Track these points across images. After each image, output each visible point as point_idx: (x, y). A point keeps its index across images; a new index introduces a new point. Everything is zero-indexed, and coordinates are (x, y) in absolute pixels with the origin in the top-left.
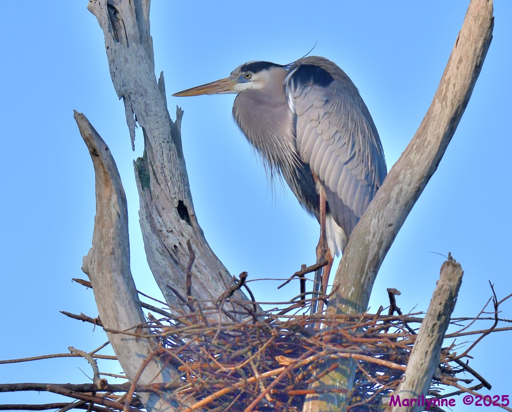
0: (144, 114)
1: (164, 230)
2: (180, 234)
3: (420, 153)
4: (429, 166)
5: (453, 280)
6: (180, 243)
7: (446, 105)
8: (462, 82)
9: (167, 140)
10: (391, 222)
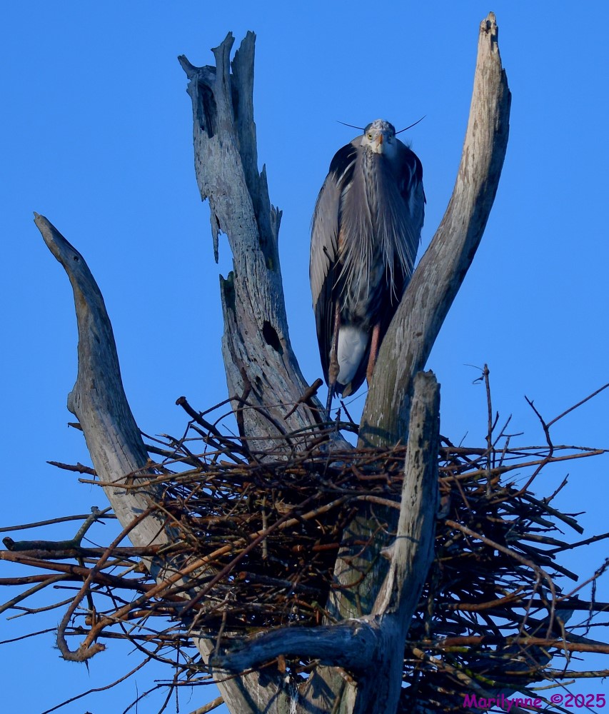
0: (226, 216)
1: (245, 358)
2: (264, 362)
3: (445, 243)
4: (457, 259)
5: (428, 395)
6: (264, 374)
7: (468, 181)
8: (481, 152)
9: (253, 247)
10: (419, 330)
